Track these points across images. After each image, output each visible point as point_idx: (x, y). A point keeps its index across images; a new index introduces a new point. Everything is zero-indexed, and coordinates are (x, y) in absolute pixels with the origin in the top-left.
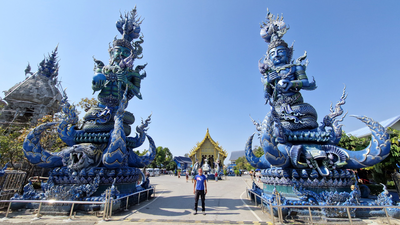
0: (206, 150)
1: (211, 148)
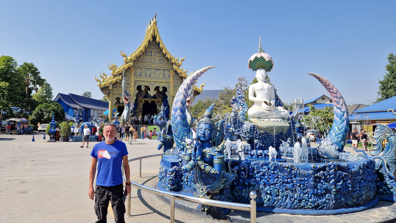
0: (148, 72)
1: (162, 69)
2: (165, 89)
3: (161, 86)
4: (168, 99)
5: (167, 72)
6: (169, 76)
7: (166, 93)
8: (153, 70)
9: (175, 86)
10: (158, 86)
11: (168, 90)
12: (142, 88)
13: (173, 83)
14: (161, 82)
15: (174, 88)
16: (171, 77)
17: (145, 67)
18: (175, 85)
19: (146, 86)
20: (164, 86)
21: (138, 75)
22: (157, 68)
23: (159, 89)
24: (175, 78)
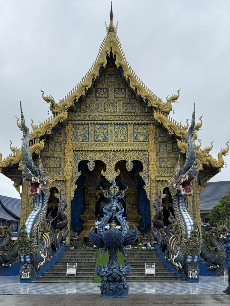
1: (131, 122)
2: (138, 166)
3: (130, 158)
4: (146, 188)
5: (141, 128)
6: (147, 136)
7: (141, 174)
8: (111, 128)
9: (160, 158)
10: (123, 159)
11: (145, 168)
12: (88, 165)
13: (155, 150)
14: (129, 151)
15: (158, 163)
16: (151, 138)
17: (95, 122)
18: (160, 156)
19: (98, 161)
20: (136, 159)
21: (81, 139)
22: (119, 122)
23: (126, 165)
24: (160, 140)
